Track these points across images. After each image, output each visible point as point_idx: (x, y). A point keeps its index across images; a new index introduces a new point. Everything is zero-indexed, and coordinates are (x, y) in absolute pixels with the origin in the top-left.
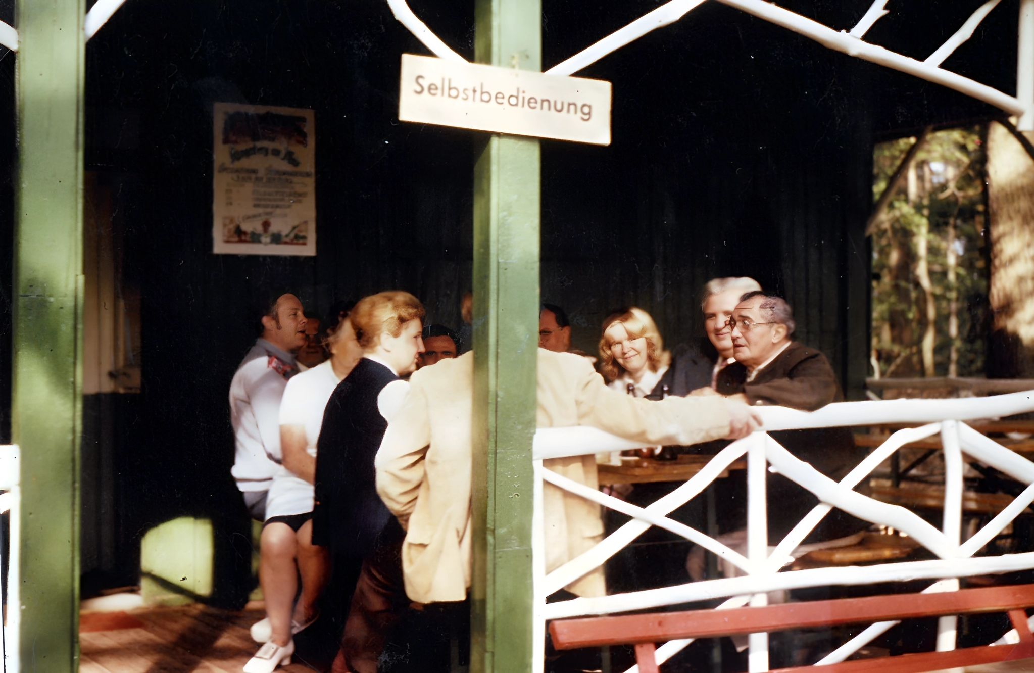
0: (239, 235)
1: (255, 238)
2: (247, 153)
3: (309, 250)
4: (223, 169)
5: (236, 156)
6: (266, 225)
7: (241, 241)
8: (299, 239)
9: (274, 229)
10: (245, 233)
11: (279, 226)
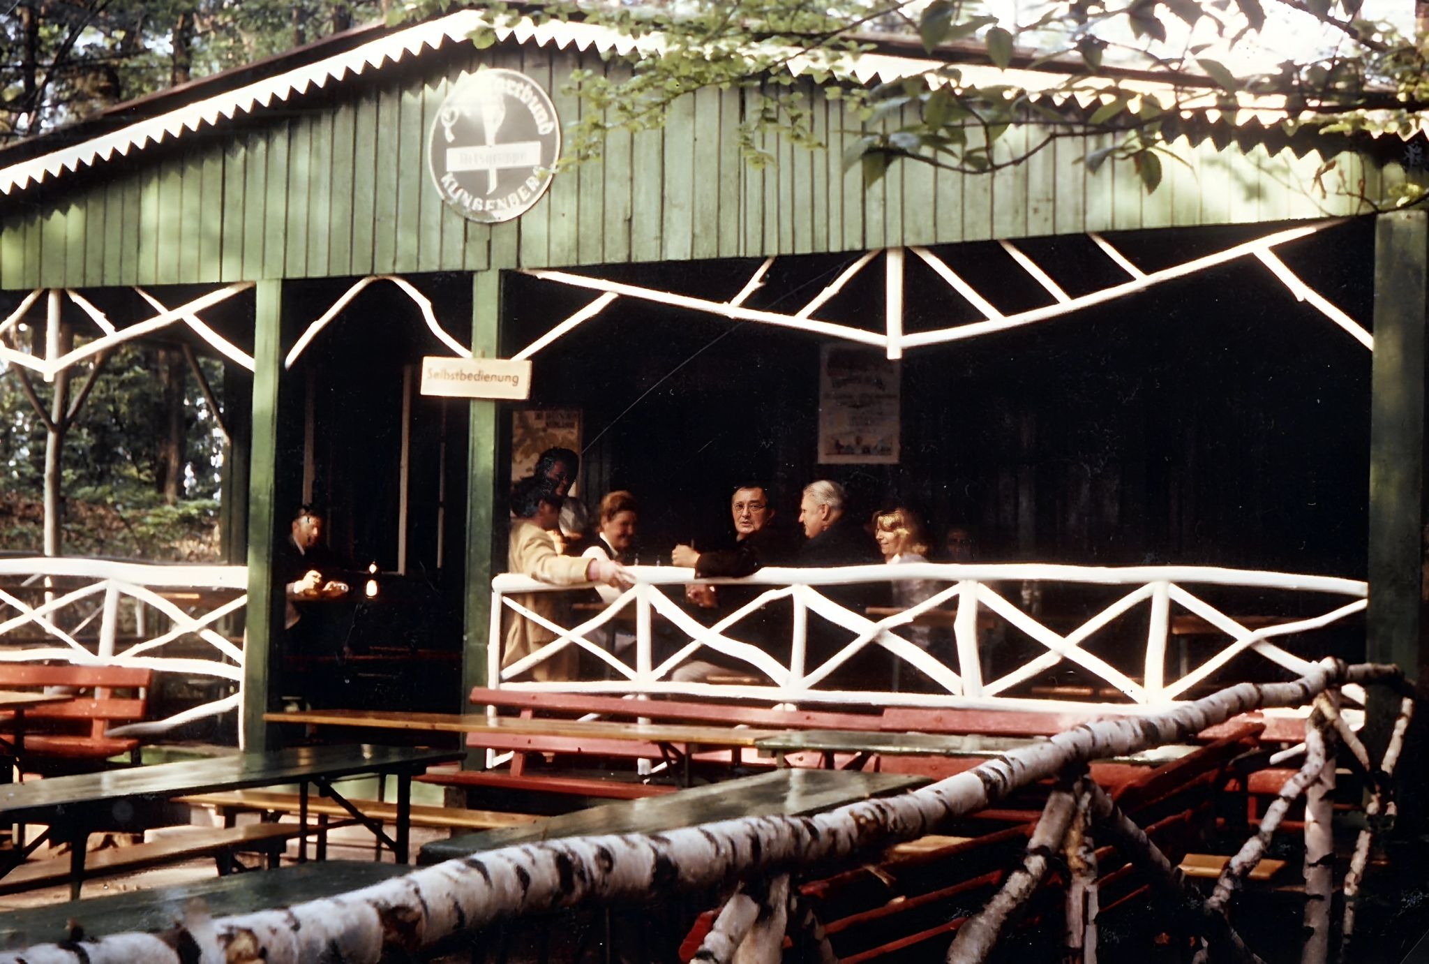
0: (839, 449)
1: (849, 451)
2: (845, 382)
3: (893, 459)
4: (827, 396)
5: (837, 384)
6: (858, 440)
7: (839, 453)
8: (885, 451)
9: (864, 443)
10: (842, 447)
11: (871, 439)
